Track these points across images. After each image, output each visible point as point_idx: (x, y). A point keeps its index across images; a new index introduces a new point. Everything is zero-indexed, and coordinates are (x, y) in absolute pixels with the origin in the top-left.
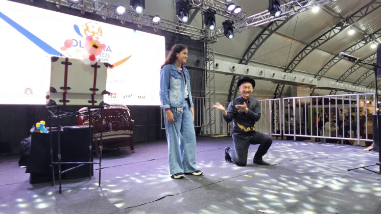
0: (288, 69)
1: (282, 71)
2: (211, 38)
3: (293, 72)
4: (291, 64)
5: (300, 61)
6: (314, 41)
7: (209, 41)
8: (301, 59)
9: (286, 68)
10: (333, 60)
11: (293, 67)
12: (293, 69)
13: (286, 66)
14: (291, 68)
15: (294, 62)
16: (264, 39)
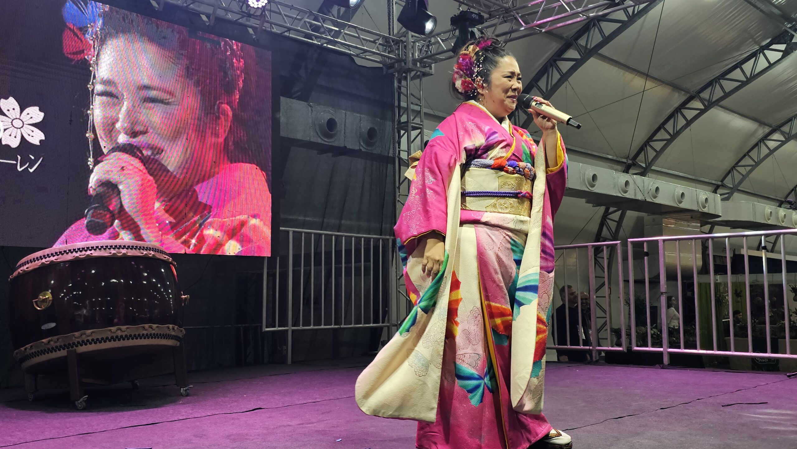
0: (634, 165)
1: (616, 170)
2: (415, 64)
3: (650, 174)
4: (642, 149)
5: (669, 142)
6: (710, 84)
7: (410, 70)
8: (672, 134)
9: (630, 162)
10: (765, 141)
11: (649, 158)
12: (649, 165)
13: (628, 157)
14: (644, 161)
15: (652, 144)
16: (566, 73)
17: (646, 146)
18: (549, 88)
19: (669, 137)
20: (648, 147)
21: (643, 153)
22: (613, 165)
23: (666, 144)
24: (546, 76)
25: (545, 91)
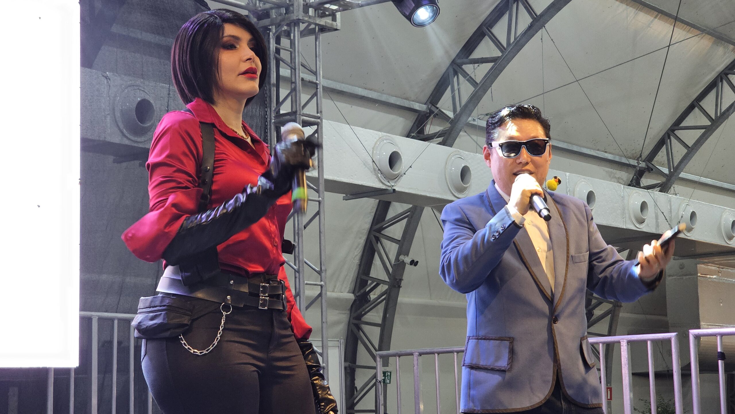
0: (650, 170)
1: (619, 180)
2: (305, 10)
3: (677, 187)
4: (662, 143)
5: (708, 131)
7: (297, 23)
8: (714, 118)
9: (643, 165)
11: (674, 158)
12: (675, 170)
13: (641, 156)
14: (666, 162)
15: (679, 133)
16: (542, 15)
17: (669, 138)
18: (512, 40)
19: (708, 123)
20: (673, 139)
21: (664, 149)
22: (615, 171)
23: (703, 135)
24: (505, 18)
25: (505, 46)
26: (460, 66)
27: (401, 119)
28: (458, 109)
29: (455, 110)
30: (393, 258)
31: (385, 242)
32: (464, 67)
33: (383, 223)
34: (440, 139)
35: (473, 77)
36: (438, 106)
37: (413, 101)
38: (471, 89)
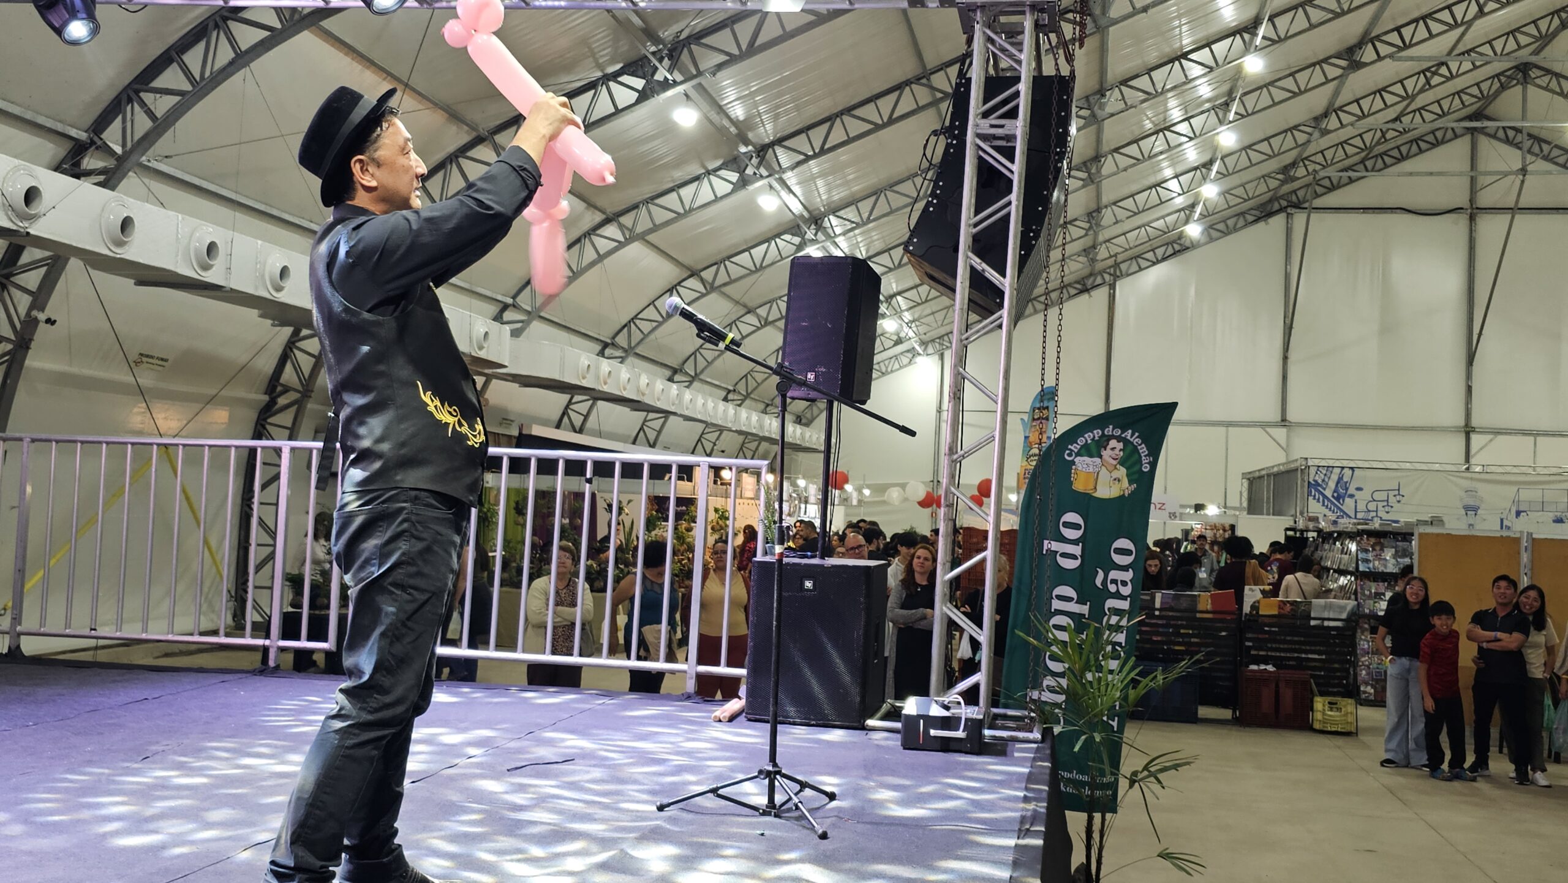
10: (592, 236)
16: (247, 52)
18: (207, 74)
24: (202, 45)
25: (198, 79)
26: (137, 92)
27: (52, 145)
28: (129, 145)
29: (124, 145)
30: (22, 311)
31: (13, 290)
32: (142, 94)
33: (14, 268)
34: (101, 178)
35: (153, 110)
36: (102, 136)
37: (69, 125)
38: (148, 124)
